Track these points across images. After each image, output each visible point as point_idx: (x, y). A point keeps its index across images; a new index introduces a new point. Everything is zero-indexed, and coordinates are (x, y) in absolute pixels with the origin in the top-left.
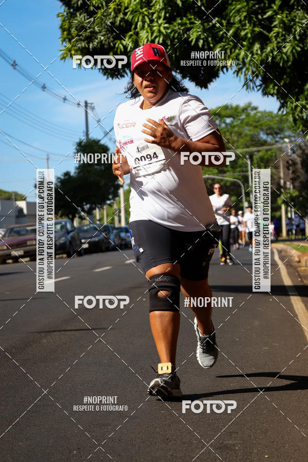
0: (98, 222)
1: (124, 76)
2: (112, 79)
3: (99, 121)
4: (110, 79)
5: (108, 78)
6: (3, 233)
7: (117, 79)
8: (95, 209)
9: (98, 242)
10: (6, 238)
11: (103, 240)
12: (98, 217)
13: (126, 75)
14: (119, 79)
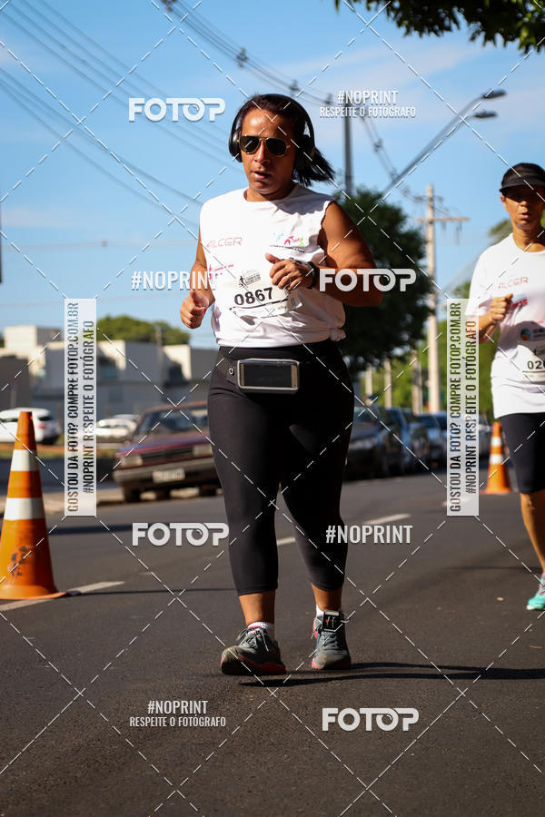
0: (370, 402)
1: (449, 29)
2: (421, 35)
3: (378, 146)
4: (415, 34)
5: (408, 32)
6: (133, 426)
7: (432, 34)
8: (364, 368)
9: (372, 451)
10: (142, 438)
11: (384, 447)
12: (369, 390)
13: (454, 26)
14: (436, 33)
